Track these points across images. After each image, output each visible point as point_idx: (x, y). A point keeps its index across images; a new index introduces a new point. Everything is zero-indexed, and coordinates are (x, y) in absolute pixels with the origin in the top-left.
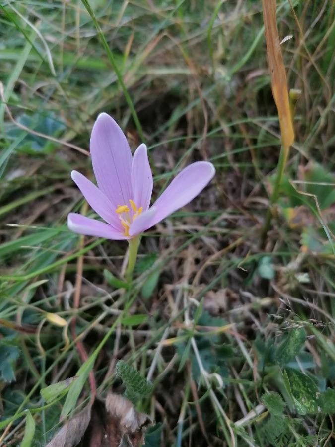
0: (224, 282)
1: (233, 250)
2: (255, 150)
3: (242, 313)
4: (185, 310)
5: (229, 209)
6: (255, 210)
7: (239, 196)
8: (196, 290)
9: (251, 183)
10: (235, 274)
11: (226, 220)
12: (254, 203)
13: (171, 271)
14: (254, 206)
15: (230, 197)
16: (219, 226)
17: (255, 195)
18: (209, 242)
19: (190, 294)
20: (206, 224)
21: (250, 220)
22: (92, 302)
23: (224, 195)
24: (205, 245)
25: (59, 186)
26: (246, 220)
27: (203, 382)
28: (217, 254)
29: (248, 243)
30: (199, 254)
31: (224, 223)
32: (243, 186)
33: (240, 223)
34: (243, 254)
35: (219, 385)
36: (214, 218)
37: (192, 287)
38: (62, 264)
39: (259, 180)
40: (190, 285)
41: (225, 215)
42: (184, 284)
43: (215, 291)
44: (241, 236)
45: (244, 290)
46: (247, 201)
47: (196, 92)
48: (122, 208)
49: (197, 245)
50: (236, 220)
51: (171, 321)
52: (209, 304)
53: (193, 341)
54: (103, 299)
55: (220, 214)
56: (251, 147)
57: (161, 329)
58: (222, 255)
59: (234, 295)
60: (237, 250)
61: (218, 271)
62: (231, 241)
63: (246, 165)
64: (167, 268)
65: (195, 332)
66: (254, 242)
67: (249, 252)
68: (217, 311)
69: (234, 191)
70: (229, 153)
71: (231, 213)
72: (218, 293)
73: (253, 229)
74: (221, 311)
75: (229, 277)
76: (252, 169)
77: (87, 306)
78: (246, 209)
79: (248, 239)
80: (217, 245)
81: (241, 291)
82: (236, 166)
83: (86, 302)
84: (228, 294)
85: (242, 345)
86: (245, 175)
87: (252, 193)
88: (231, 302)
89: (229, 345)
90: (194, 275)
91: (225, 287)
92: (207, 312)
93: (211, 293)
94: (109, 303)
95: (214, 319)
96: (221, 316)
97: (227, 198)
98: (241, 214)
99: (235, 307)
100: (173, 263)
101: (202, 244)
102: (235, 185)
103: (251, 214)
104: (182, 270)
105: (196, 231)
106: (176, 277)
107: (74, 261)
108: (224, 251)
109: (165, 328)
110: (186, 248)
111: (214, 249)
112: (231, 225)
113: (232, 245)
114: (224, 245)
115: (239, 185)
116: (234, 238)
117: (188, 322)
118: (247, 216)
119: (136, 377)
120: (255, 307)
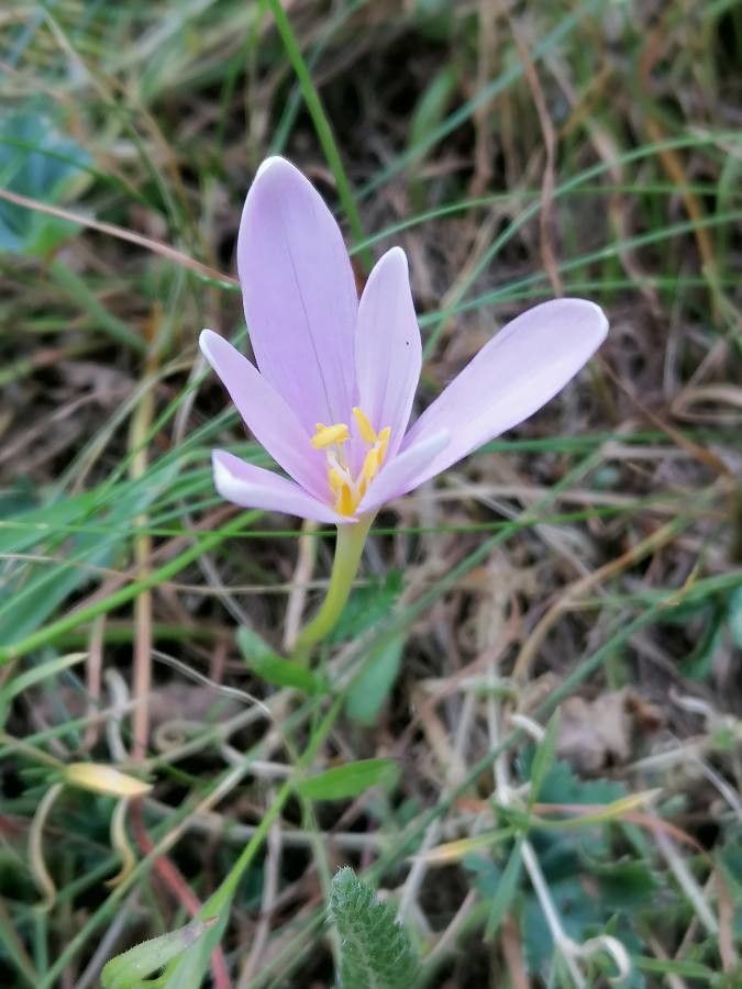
0: (615, 670)
1: (641, 567)
2: (713, 232)
3: (678, 768)
4: (496, 756)
5: (626, 429)
6: (714, 427)
7: (659, 382)
8: (527, 694)
9: (699, 337)
10: (648, 649)
11: (615, 463)
12: (711, 405)
13: (433, 639)
14: (709, 417)
15: (628, 385)
16: (591, 483)
17: (712, 379)
18: (560, 538)
19: (509, 707)
20: (549, 481)
21: (696, 463)
22: (188, 739)
23: (609, 381)
24: (548, 551)
25: (44, 357)
26: (680, 464)
27: (563, 975)
28: (590, 579)
29: (692, 544)
30: (528, 580)
31: (610, 476)
32: (672, 348)
33: (665, 471)
34: (677, 577)
35: (616, 970)
36: (578, 459)
37: (512, 685)
38: (91, 620)
39: (724, 329)
40: (505, 680)
41: (612, 448)
42: (483, 678)
43: (590, 698)
44: (668, 518)
45: (683, 691)
46: (682, 399)
47: (502, 23)
48: (330, 433)
49: (519, 553)
50: (650, 466)
51: (445, 797)
52: (571, 739)
53: (526, 852)
54: (223, 730)
55: (596, 446)
56: (699, 223)
57: (413, 826)
58: (606, 583)
59: (650, 710)
60: (656, 567)
61: (594, 636)
62: (633, 537)
63: (683, 282)
64: (421, 628)
65: (535, 821)
66: (711, 538)
67: (696, 569)
68: (597, 761)
69: (638, 365)
70: (622, 247)
71: (632, 443)
72: (600, 704)
73: (709, 493)
74: (610, 760)
75: (630, 656)
76: (704, 295)
77: (171, 752)
78: (682, 424)
79: (691, 530)
80: (589, 550)
81: (673, 693)
82: (648, 284)
83: (170, 738)
84: (631, 707)
85: (680, 868)
86: (675, 314)
87: (701, 372)
88: (642, 730)
89: (638, 863)
90: (515, 648)
91: (620, 684)
92: (565, 766)
93: (577, 705)
94: (241, 741)
95: (589, 786)
96: (612, 778)
97: (616, 391)
98: (667, 443)
99: (655, 747)
100: (442, 613)
101: (536, 548)
102: (643, 343)
103: (700, 442)
104: (472, 633)
105: (516, 503)
106: (453, 657)
107: (124, 611)
108: (613, 568)
109: (427, 824)
110: (485, 561)
111: (579, 563)
112: (633, 481)
113: (636, 550)
114: (610, 549)
115: (658, 343)
116: (644, 526)
117: (505, 794)
118: (687, 448)
119: (383, 925)
120: (719, 746)
